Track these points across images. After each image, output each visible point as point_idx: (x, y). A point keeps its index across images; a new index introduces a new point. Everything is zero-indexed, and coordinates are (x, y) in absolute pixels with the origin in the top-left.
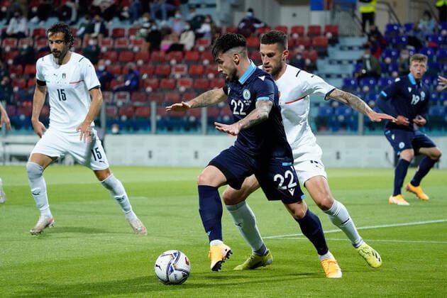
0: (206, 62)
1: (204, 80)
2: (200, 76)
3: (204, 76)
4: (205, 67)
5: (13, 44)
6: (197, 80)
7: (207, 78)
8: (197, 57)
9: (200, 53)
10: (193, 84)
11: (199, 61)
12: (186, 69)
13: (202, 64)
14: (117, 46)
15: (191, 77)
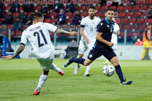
0: (127, 11)
1: (126, 19)
2: (124, 17)
3: (126, 17)
4: (126, 13)
5: (38, 3)
6: (123, 19)
7: (127, 18)
8: (123, 8)
9: (125, 7)
10: (121, 21)
11: (124, 10)
12: (117, 14)
13: (125, 11)
14: (86, 4)
15: (120, 18)
